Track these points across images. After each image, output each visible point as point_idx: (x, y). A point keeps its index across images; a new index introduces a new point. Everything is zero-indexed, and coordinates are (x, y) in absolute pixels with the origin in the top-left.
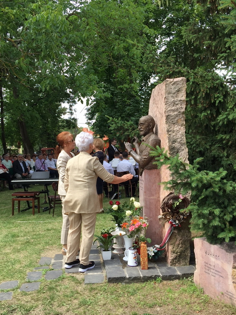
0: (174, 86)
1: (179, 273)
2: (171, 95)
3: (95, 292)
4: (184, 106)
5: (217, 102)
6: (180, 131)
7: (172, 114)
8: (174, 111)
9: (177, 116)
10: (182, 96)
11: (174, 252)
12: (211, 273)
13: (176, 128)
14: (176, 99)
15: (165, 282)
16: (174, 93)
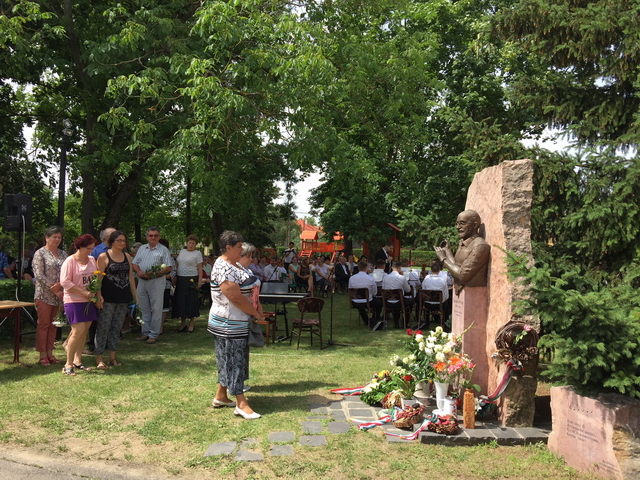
0: (515, 171)
1: (521, 436)
2: (512, 183)
3: (408, 454)
4: (530, 200)
5: (569, 193)
6: (523, 235)
7: (513, 210)
8: (515, 206)
9: (519, 212)
10: (528, 186)
11: (511, 407)
12: (577, 436)
13: (518, 230)
14: (518, 189)
15: (502, 447)
16: (516, 181)
